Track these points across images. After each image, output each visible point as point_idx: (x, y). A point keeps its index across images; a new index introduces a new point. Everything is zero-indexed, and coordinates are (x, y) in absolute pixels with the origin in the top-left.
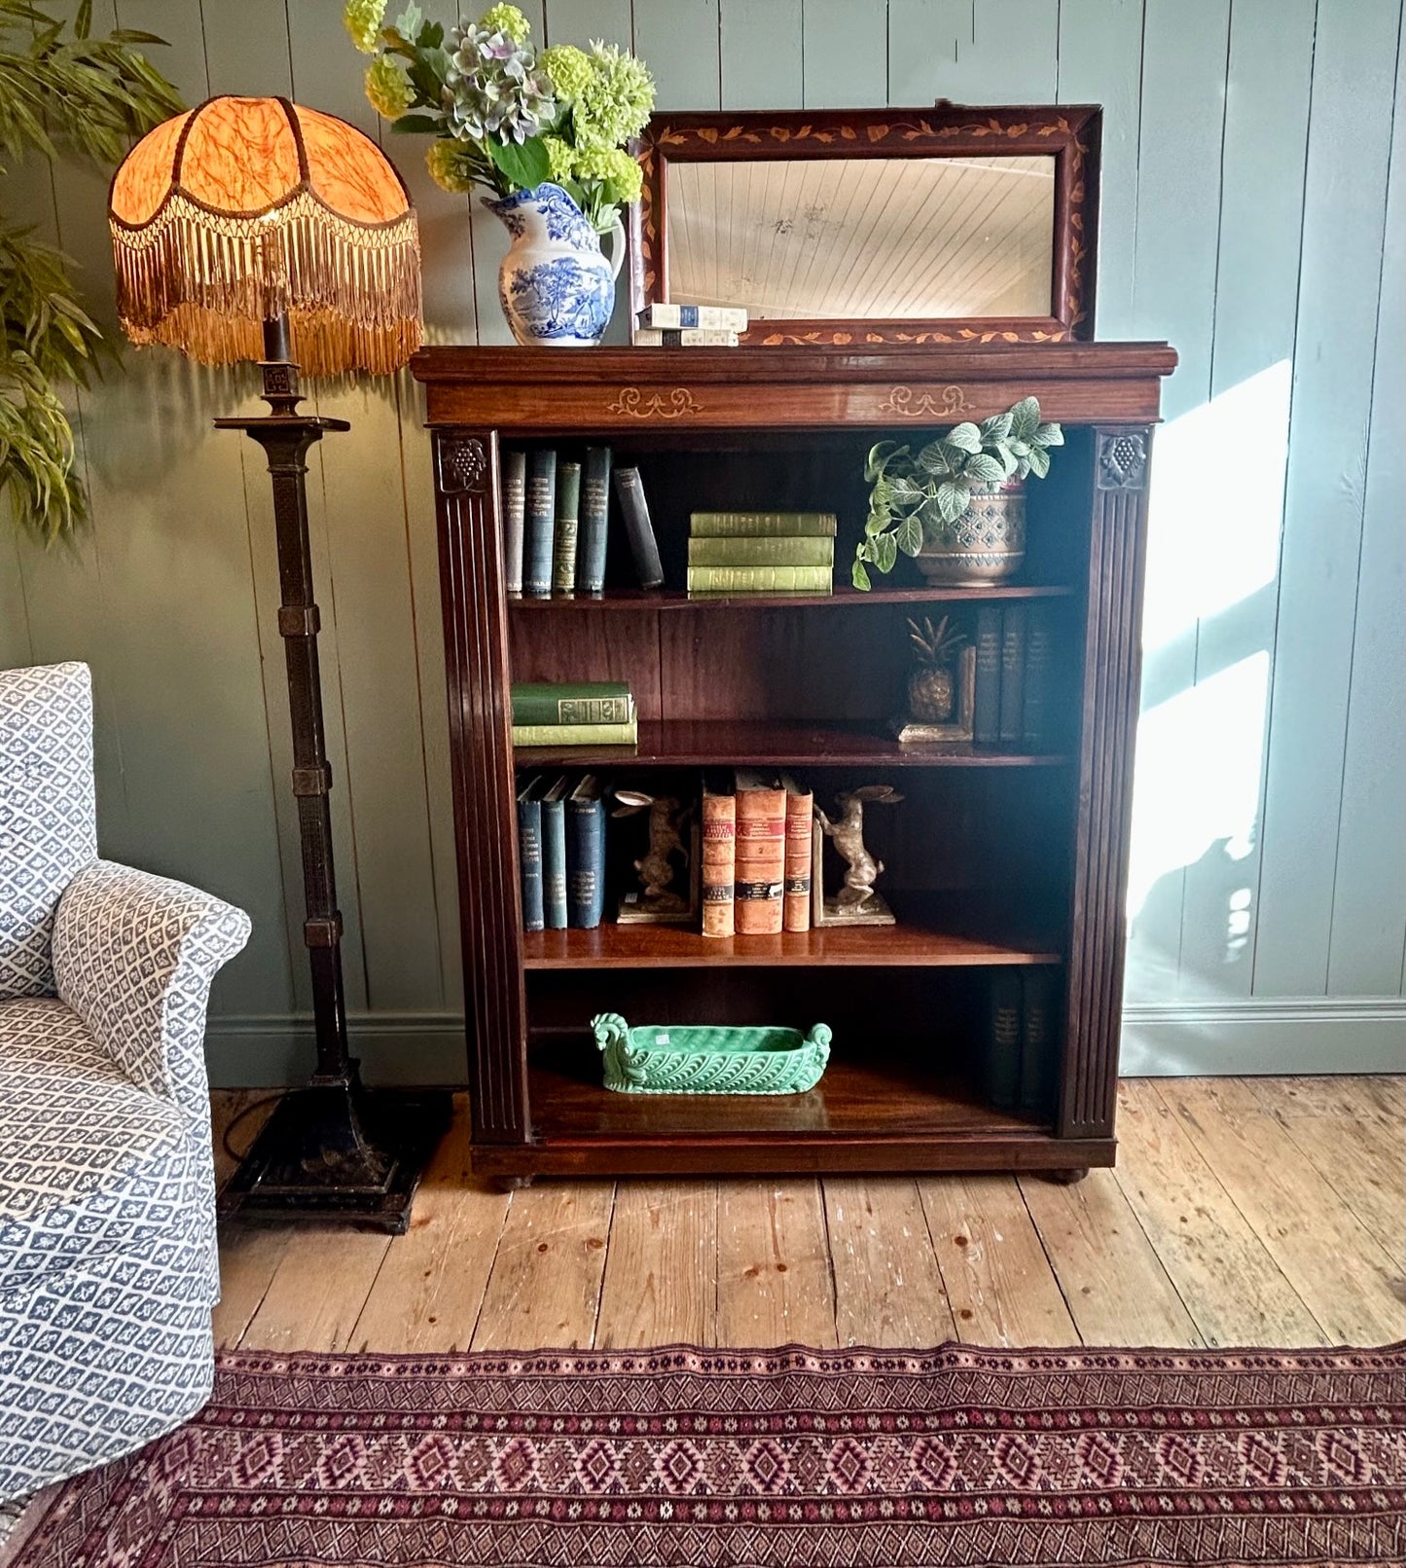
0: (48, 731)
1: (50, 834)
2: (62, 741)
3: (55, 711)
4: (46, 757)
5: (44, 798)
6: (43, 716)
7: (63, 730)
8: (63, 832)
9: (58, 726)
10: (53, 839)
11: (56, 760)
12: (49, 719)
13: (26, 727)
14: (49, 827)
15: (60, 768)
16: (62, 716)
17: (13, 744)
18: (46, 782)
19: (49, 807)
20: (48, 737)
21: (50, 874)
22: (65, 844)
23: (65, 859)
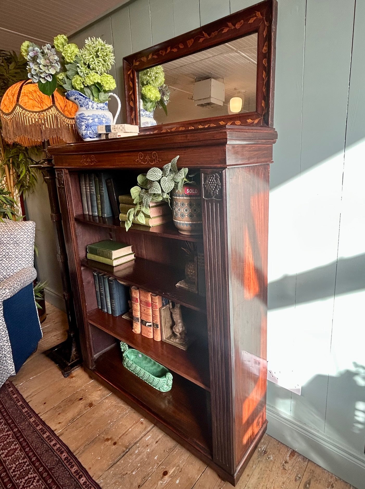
0: (18, 236)
1: (17, 259)
2: (21, 239)
3: (21, 232)
4: (18, 242)
5: (16, 251)
6: (18, 233)
7: (22, 236)
8: (20, 259)
9: (21, 235)
10: (17, 261)
11: (20, 243)
12: (19, 233)
13: (14, 235)
14: (17, 258)
15: (21, 245)
16: (22, 233)
17: (11, 238)
18: (17, 248)
19: (17, 253)
20: (18, 238)
21: (15, 268)
22: (20, 262)
23: (20, 265)
